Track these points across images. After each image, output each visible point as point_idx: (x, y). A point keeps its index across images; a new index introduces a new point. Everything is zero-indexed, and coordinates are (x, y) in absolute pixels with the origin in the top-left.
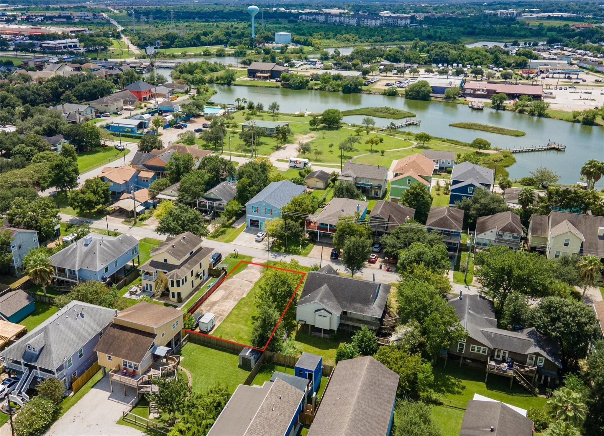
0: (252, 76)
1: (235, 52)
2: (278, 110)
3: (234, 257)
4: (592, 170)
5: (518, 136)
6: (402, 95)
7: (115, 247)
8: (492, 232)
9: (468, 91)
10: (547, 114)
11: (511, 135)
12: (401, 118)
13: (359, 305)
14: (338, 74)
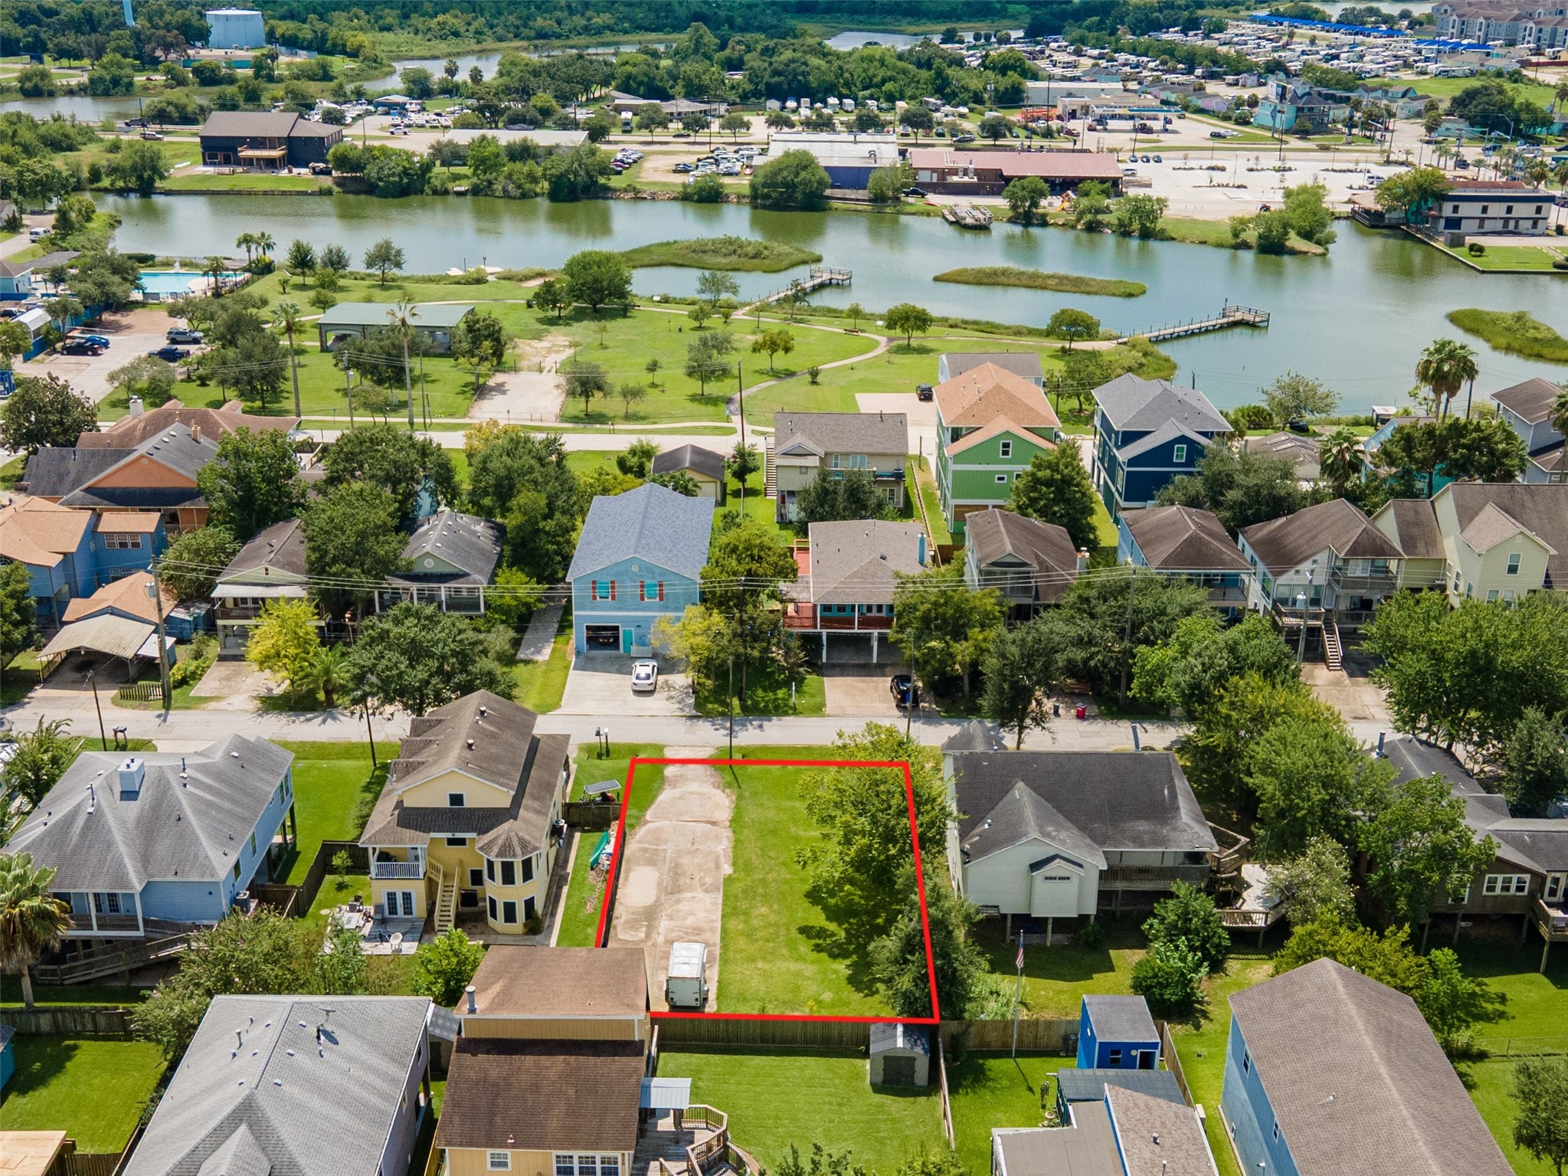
0: (220, 157)
1: (92, 81)
2: (398, 265)
3: (600, 756)
4: (1446, 368)
5: (1130, 295)
6: (740, 197)
7: (230, 785)
8: (1315, 562)
9: (924, 177)
10: (1163, 231)
11: (1114, 295)
12: (786, 269)
13: (1142, 826)
14: (525, 140)
